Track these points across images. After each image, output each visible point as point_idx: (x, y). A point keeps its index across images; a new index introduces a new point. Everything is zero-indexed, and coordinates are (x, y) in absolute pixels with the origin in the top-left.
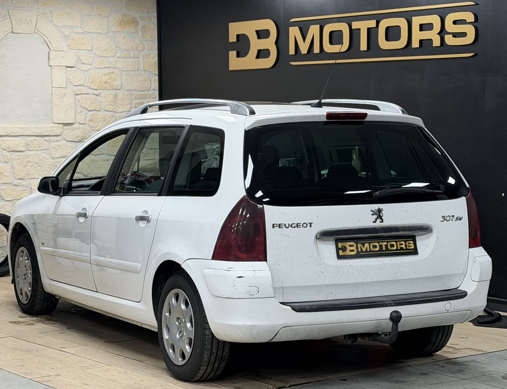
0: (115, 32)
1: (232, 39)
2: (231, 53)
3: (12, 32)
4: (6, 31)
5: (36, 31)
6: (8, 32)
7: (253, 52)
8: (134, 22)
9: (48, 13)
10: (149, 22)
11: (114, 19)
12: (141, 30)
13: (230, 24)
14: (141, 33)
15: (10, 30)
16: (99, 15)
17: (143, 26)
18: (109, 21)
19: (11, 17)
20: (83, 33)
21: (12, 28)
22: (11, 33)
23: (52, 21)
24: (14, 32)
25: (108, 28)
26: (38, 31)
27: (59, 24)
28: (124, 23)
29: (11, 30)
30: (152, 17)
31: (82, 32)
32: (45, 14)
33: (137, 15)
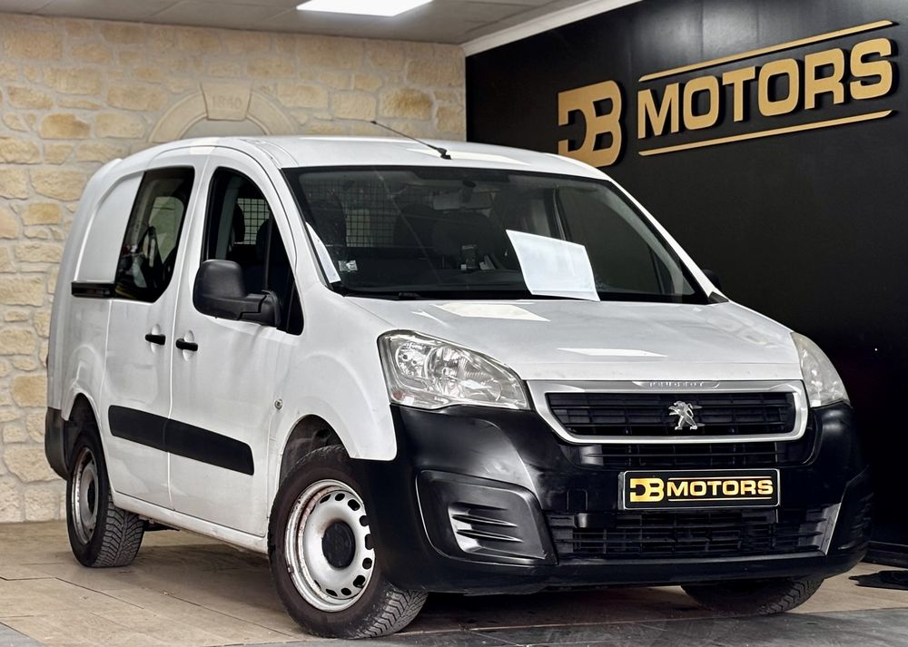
0: (390, 118)
1: (563, 120)
2: (560, 143)
3: (208, 118)
4: (196, 117)
5: (249, 116)
6: (200, 118)
7: (590, 140)
8: (425, 102)
9: (271, 88)
10: (451, 102)
11: (388, 97)
12: (437, 116)
13: (560, 95)
14: (436, 121)
15: (203, 114)
16: (362, 90)
17: (441, 109)
18: (378, 102)
19: (206, 95)
20: (332, 120)
21: (207, 111)
22: (205, 121)
23: (278, 101)
24: (211, 117)
25: (377, 112)
26: (252, 116)
27: (288, 105)
28: (406, 104)
29: (205, 115)
30: (458, 94)
31: (330, 118)
32: (264, 87)
33: (430, 91)
